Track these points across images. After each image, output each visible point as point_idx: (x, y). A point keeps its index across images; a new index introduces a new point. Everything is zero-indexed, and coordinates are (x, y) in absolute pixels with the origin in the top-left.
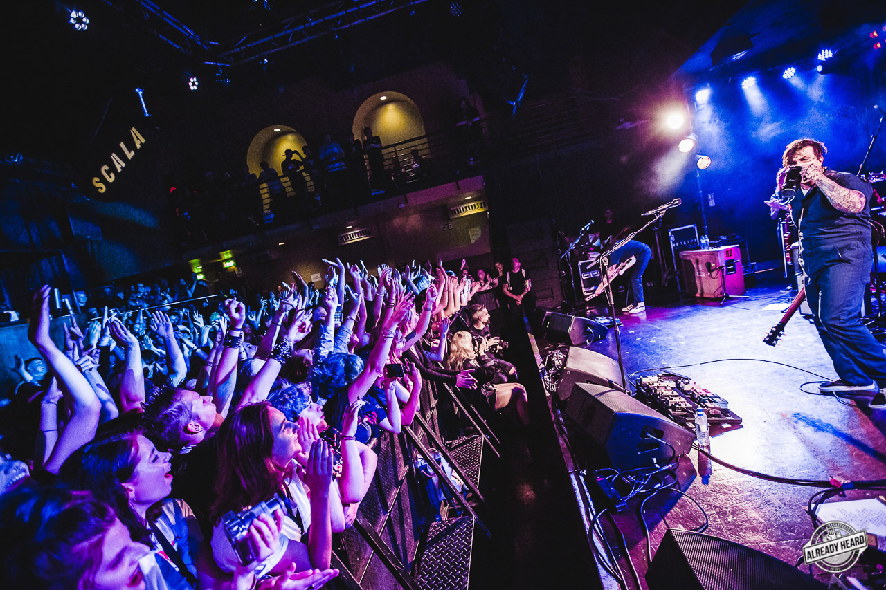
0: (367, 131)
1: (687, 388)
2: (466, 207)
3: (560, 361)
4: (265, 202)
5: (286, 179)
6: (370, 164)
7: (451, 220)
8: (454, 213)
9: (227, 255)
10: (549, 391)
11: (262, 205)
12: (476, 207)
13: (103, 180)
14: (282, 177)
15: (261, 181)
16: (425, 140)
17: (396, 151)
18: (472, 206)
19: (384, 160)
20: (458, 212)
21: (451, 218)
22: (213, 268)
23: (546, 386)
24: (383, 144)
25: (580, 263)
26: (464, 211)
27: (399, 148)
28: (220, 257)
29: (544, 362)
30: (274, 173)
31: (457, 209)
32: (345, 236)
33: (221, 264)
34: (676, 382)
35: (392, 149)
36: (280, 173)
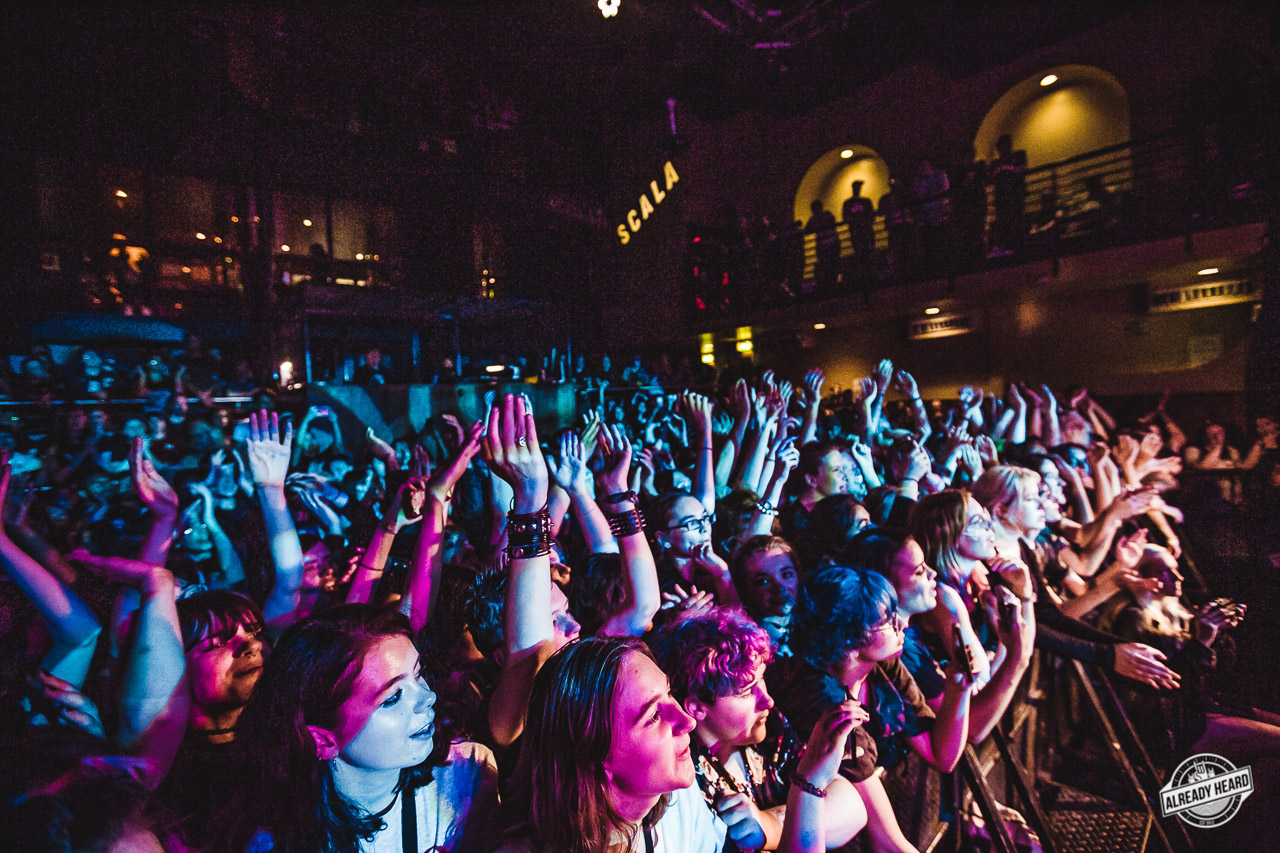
0: (1004, 142)
2: (1196, 291)
4: (808, 261)
5: (845, 228)
6: (996, 203)
7: (1150, 315)
9: (744, 333)
11: (805, 265)
12: (1226, 291)
13: (628, 229)
14: (841, 224)
15: (809, 230)
17: (1054, 177)
18: (1213, 289)
19: (1028, 194)
20: (1173, 300)
21: (1151, 309)
22: (725, 349)
24: (1031, 164)
26: (1188, 299)
27: (1061, 171)
28: (734, 335)
30: (830, 216)
31: (1172, 295)
32: (922, 326)
33: (734, 344)
35: (1048, 173)
36: (839, 219)
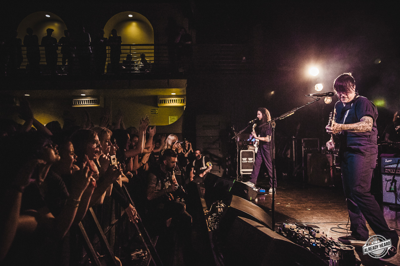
1: (317, 235)
2: (170, 100)
3: (222, 209)
7: (158, 107)
8: (161, 102)
10: (211, 228)
12: (178, 101)
16: (153, 47)
17: (130, 49)
18: (175, 100)
20: (164, 103)
21: (159, 105)
23: (209, 225)
25: (241, 151)
26: (168, 103)
27: (134, 48)
29: (208, 210)
31: (164, 100)
32: (78, 101)
34: (309, 231)
35: (128, 47)
